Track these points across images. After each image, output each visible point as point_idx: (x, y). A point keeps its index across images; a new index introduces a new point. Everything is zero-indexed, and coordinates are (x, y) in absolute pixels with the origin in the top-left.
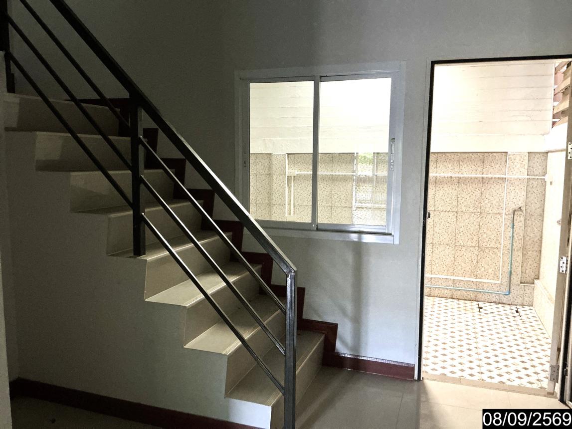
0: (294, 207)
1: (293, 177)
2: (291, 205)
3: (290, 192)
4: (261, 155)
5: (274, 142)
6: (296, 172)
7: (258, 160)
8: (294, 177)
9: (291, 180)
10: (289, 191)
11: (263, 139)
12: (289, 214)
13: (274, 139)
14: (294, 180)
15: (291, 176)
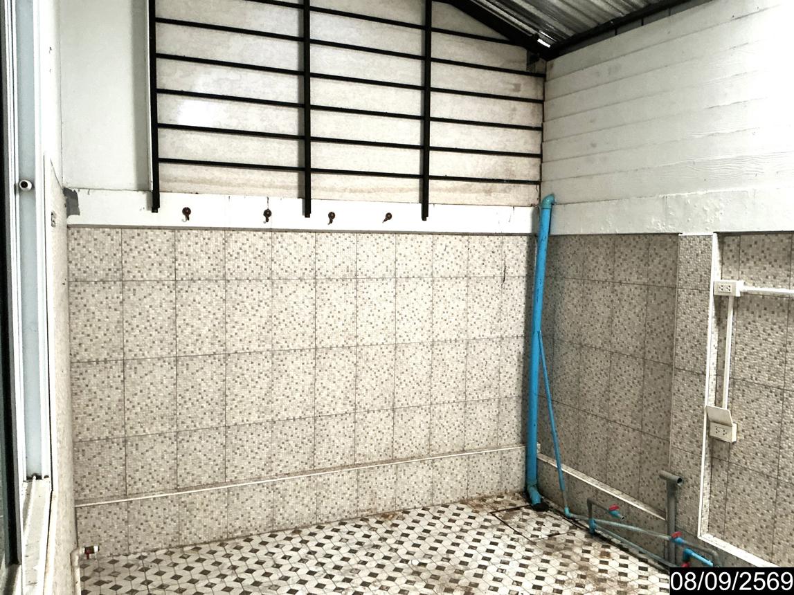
0: (733, 384)
1: (731, 301)
2: (723, 377)
3: (722, 340)
4: (659, 238)
5: (686, 204)
6: (739, 287)
7: (652, 251)
8: (736, 299)
9: (726, 307)
10: (722, 338)
11: (661, 196)
12: (718, 402)
13: (686, 194)
14: (736, 308)
15: (728, 297)
